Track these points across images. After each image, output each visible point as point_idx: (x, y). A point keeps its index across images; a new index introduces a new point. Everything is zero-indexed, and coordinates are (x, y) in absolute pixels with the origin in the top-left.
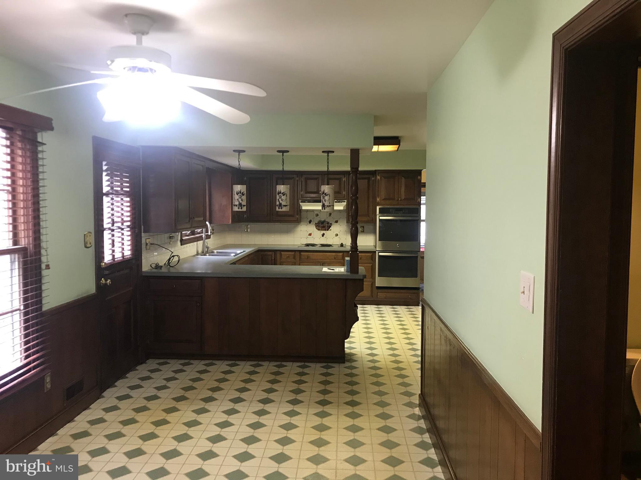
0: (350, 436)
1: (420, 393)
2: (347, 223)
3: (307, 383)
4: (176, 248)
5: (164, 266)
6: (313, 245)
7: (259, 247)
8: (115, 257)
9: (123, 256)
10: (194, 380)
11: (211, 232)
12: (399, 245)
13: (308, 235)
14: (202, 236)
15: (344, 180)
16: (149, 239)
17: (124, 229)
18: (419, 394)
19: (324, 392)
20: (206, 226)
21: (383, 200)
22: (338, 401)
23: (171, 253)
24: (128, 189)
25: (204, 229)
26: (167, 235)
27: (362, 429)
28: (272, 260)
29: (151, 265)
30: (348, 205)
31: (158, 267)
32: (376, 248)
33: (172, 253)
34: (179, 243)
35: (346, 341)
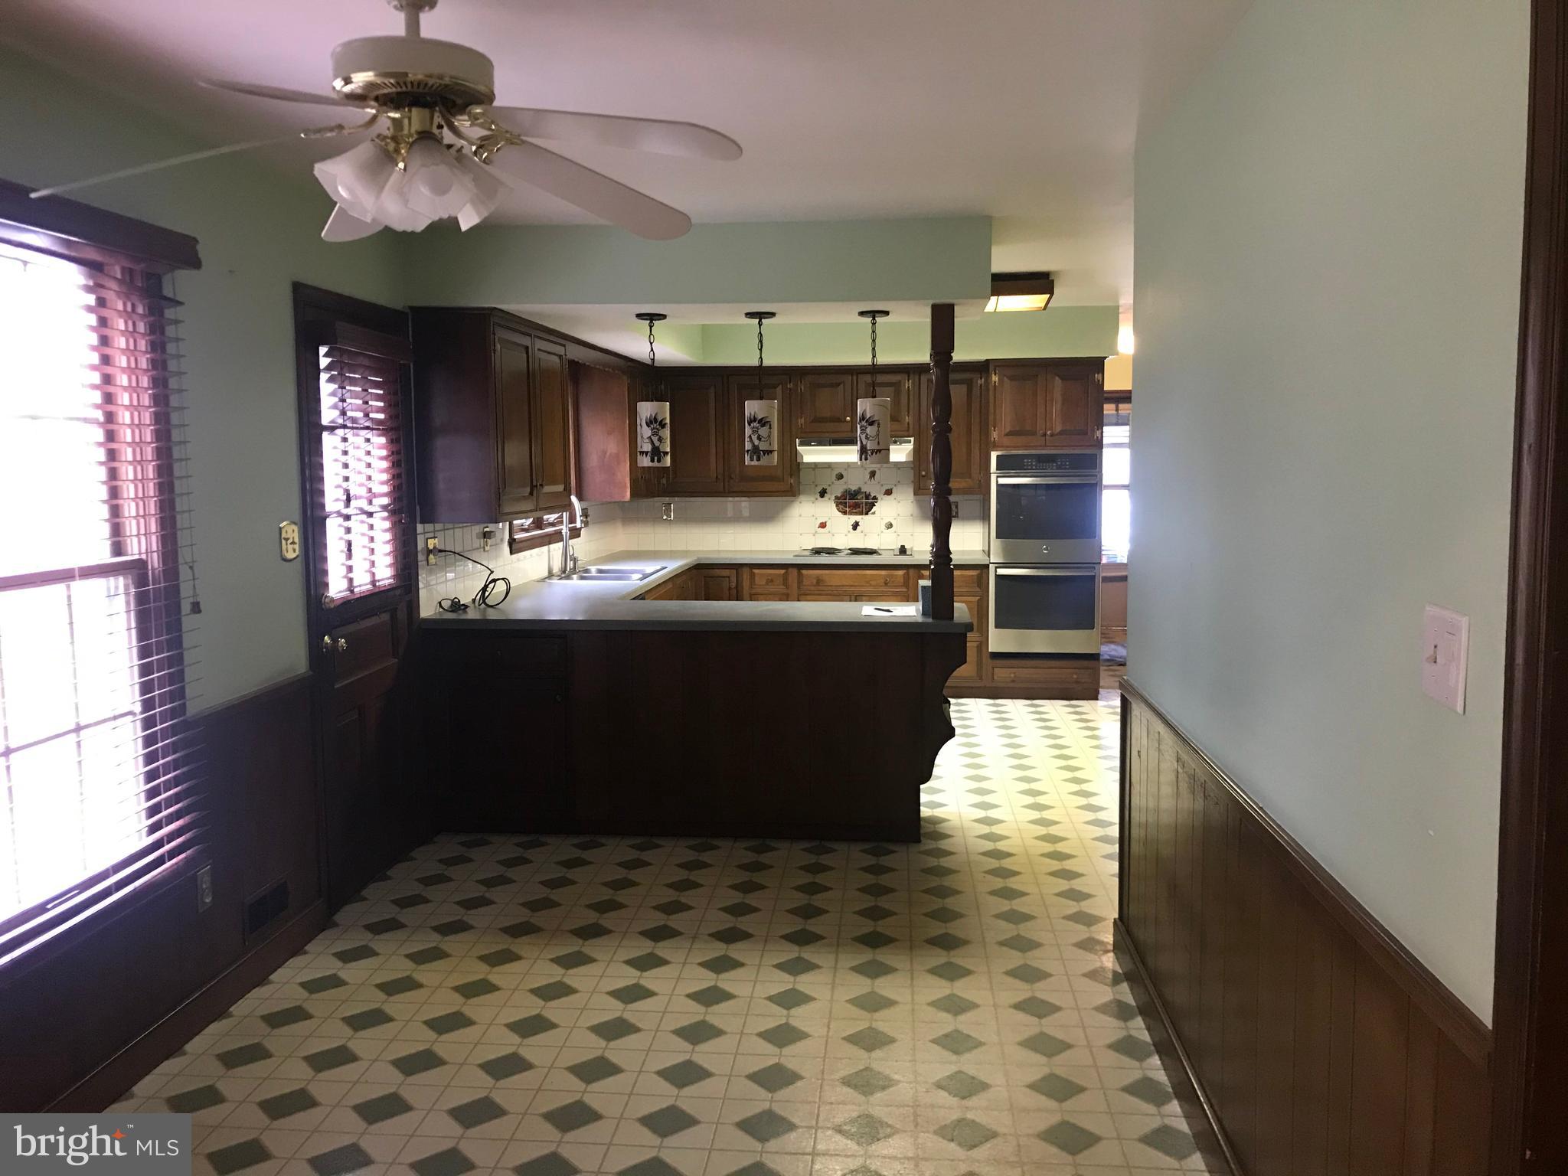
0: (946, 1023)
1: (1117, 916)
2: (915, 494)
3: (830, 892)
4: (500, 562)
5: (472, 605)
6: (831, 551)
7: (698, 559)
8: (355, 584)
9: (373, 582)
10: (552, 884)
11: (582, 521)
12: (1046, 549)
13: (817, 526)
14: (559, 532)
15: (909, 387)
16: (435, 538)
17: (374, 515)
18: (1115, 919)
19: (874, 914)
20: (569, 506)
21: (1007, 435)
22: (911, 936)
23: (490, 572)
24: (381, 416)
25: (564, 514)
26: (478, 529)
27: (974, 1006)
28: (730, 589)
29: (440, 603)
30: (917, 451)
31: (456, 606)
32: (989, 556)
33: (492, 572)
34: (506, 548)
35: (922, 786)
